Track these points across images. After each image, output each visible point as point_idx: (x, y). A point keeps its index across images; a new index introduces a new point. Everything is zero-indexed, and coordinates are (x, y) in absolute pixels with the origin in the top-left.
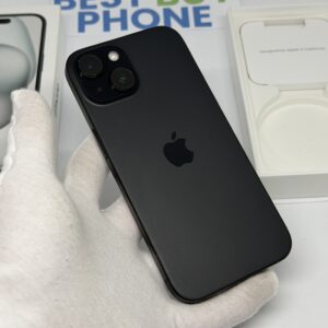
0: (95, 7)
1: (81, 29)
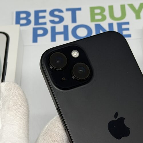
0: (45, 24)
1: (35, 40)
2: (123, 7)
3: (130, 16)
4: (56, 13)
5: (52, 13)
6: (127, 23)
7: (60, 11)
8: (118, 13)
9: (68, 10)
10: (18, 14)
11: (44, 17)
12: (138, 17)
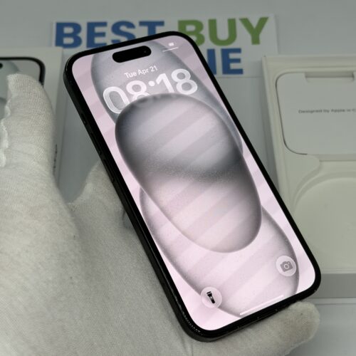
2: (232, 23)
3: (243, 39)
4: (123, 28)
5: (116, 28)
6: (238, 51)
7: (130, 25)
8: (223, 33)
9: (142, 23)
10: (60, 26)
11: (103, 34)
12: (256, 40)
